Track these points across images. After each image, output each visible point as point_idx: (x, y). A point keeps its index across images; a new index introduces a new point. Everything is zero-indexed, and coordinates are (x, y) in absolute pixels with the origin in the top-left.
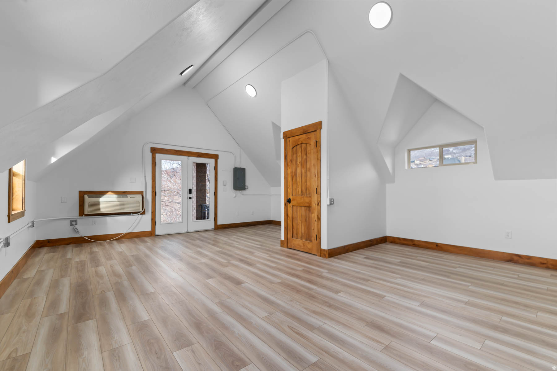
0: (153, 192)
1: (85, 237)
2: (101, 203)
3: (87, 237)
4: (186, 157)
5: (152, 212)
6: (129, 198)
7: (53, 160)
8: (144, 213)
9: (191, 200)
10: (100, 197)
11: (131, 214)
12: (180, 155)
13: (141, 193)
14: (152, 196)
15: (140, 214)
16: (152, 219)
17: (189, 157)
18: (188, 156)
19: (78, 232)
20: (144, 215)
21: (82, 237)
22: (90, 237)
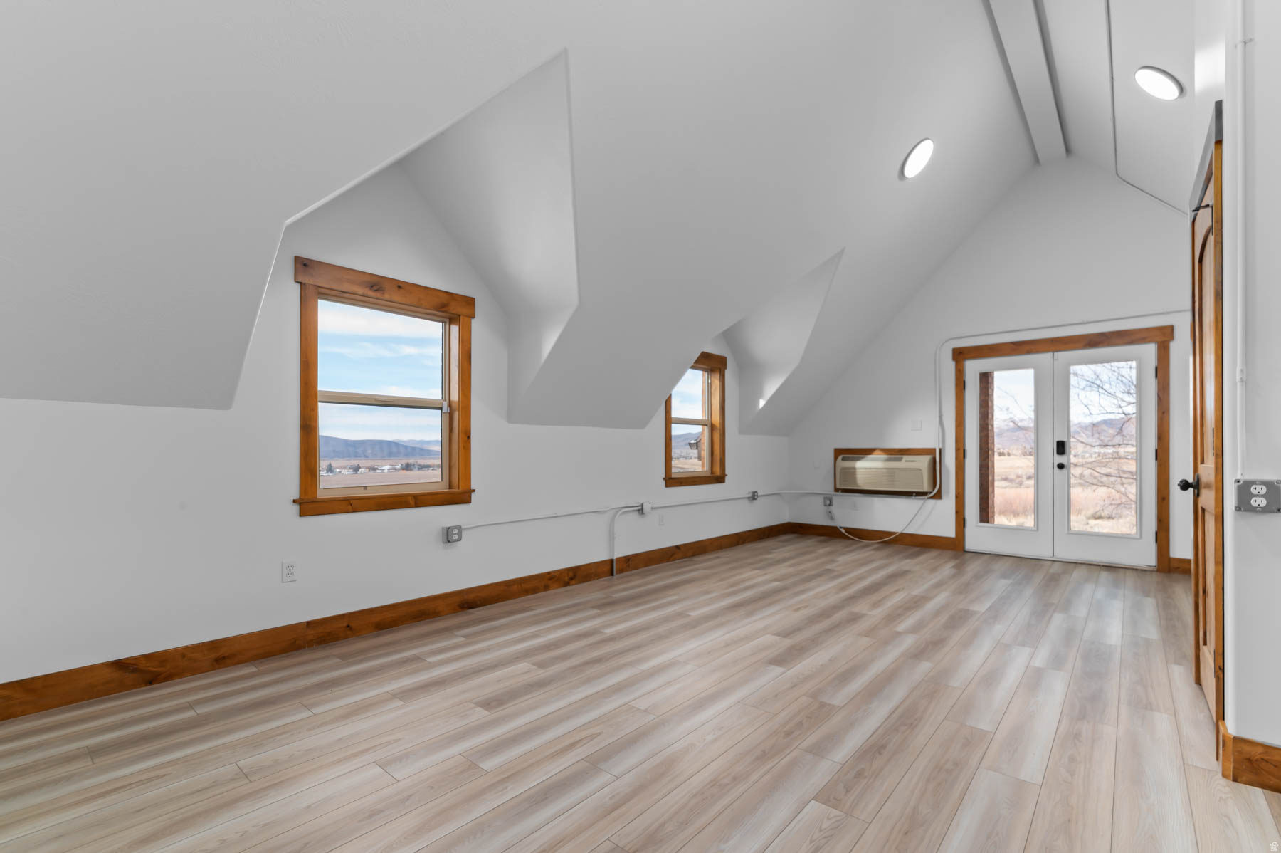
0: (959, 449)
1: (841, 528)
2: (858, 470)
3: (844, 528)
4: (1049, 355)
5: (957, 497)
6: (905, 462)
7: (762, 403)
8: (938, 496)
9: (1064, 471)
10: (858, 459)
11: (912, 495)
12: (1029, 352)
13: (931, 452)
14: (956, 459)
15: (931, 498)
16: (957, 512)
17: (1055, 354)
18: (1054, 351)
19: (832, 518)
20: (939, 502)
21: (836, 528)
22: (849, 530)
